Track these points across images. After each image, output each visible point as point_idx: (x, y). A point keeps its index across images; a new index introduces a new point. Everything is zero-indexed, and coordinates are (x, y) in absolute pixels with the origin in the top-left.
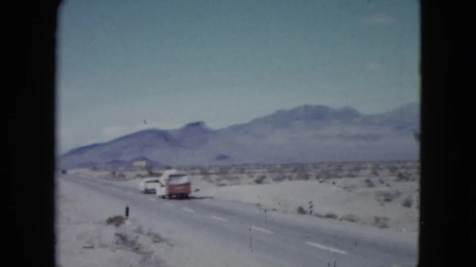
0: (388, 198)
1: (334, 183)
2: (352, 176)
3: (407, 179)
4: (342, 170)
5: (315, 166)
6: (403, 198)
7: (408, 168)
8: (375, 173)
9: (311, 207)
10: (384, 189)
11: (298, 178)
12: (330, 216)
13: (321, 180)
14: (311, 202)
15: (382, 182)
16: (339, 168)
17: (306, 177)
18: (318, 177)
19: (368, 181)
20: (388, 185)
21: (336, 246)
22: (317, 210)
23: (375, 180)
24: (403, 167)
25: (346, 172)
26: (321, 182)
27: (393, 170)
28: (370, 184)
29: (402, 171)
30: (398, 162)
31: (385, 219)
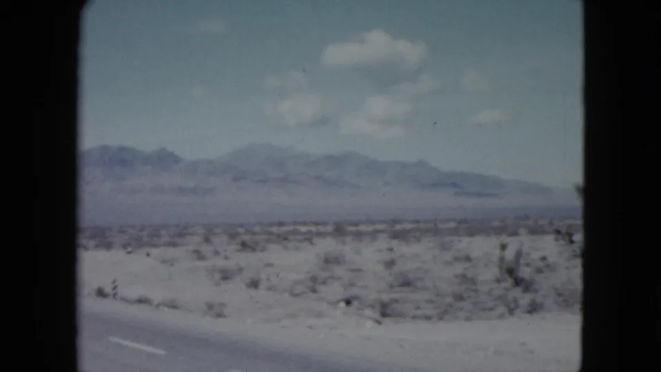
0: (226, 276)
1: (148, 255)
2: (174, 245)
3: (254, 250)
4: (159, 236)
5: (122, 231)
6: (248, 275)
7: (254, 234)
8: (207, 240)
9: (115, 288)
10: (220, 262)
11: (97, 247)
12: (142, 301)
13: (129, 249)
14: (114, 282)
15: (217, 253)
16: (155, 234)
17: (108, 246)
18: (125, 246)
19: (197, 252)
20: (226, 258)
21: (150, 342)
22: (123, 291)
23: (206, 249)
24: (248, 232)
25: (165, 239)
26: (129, 253)
27: (233, 236)
28: (200, 256)
29: (247, 238)
30: (242, 226)
31: (223, 305)
